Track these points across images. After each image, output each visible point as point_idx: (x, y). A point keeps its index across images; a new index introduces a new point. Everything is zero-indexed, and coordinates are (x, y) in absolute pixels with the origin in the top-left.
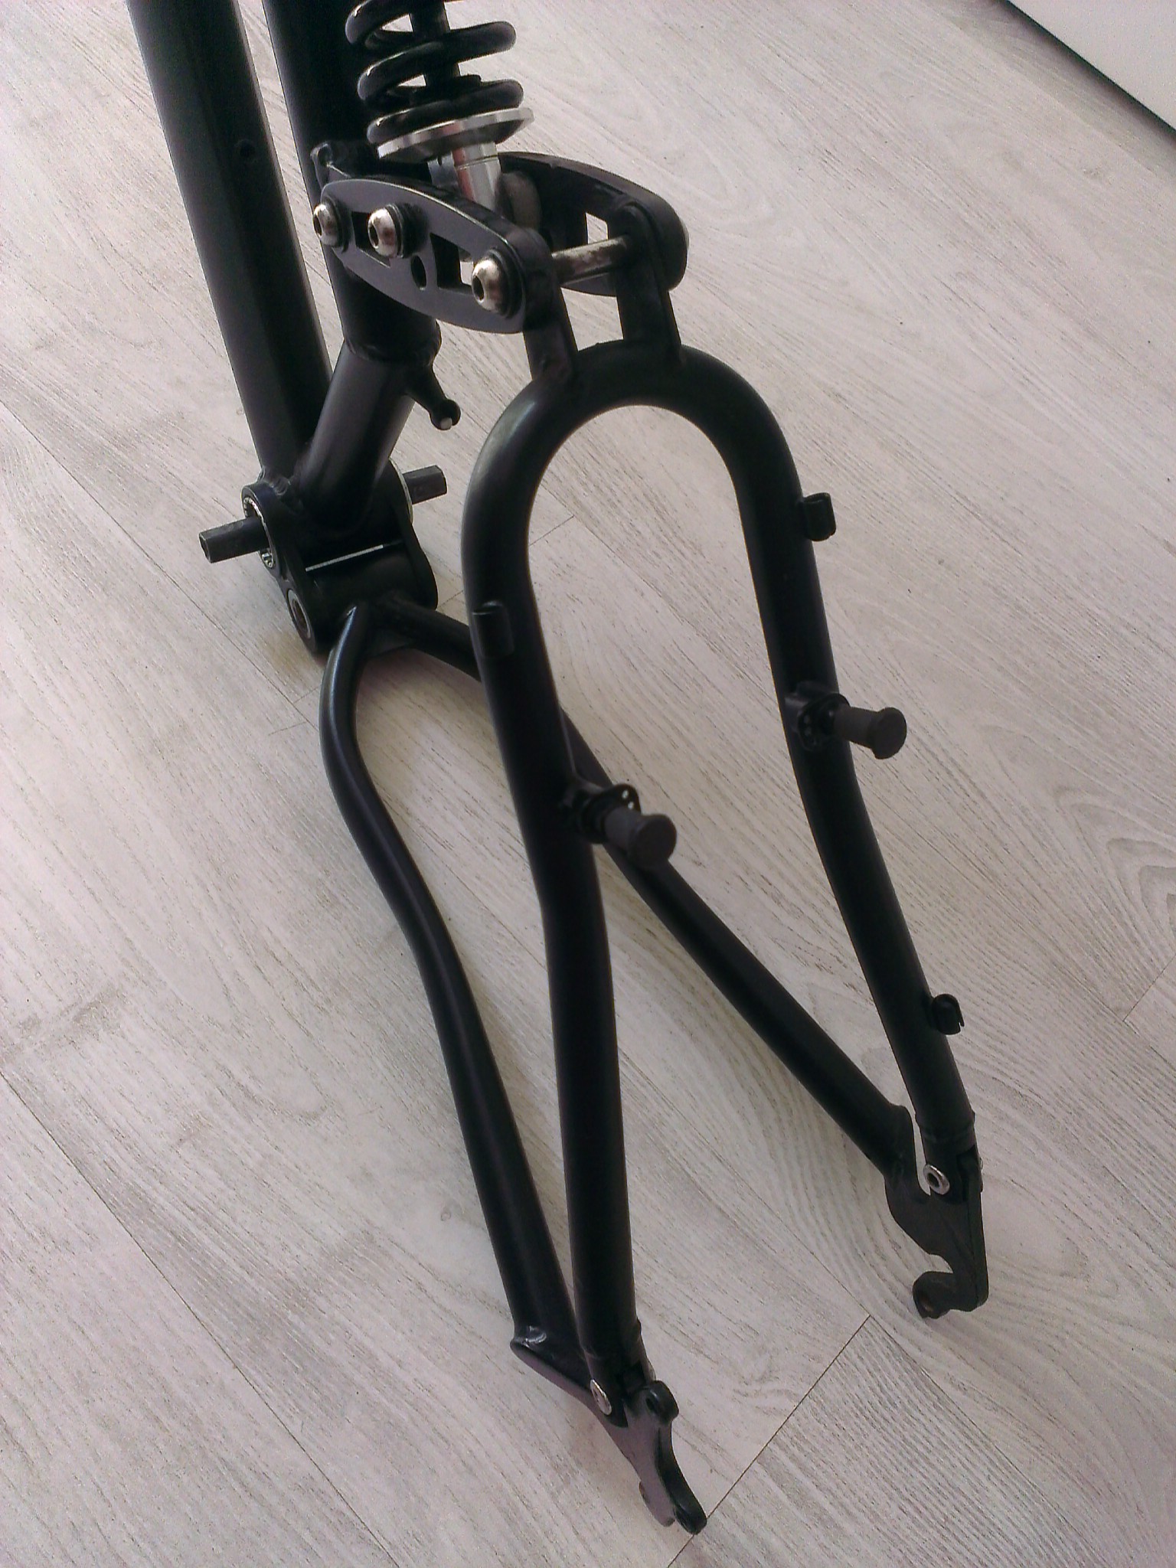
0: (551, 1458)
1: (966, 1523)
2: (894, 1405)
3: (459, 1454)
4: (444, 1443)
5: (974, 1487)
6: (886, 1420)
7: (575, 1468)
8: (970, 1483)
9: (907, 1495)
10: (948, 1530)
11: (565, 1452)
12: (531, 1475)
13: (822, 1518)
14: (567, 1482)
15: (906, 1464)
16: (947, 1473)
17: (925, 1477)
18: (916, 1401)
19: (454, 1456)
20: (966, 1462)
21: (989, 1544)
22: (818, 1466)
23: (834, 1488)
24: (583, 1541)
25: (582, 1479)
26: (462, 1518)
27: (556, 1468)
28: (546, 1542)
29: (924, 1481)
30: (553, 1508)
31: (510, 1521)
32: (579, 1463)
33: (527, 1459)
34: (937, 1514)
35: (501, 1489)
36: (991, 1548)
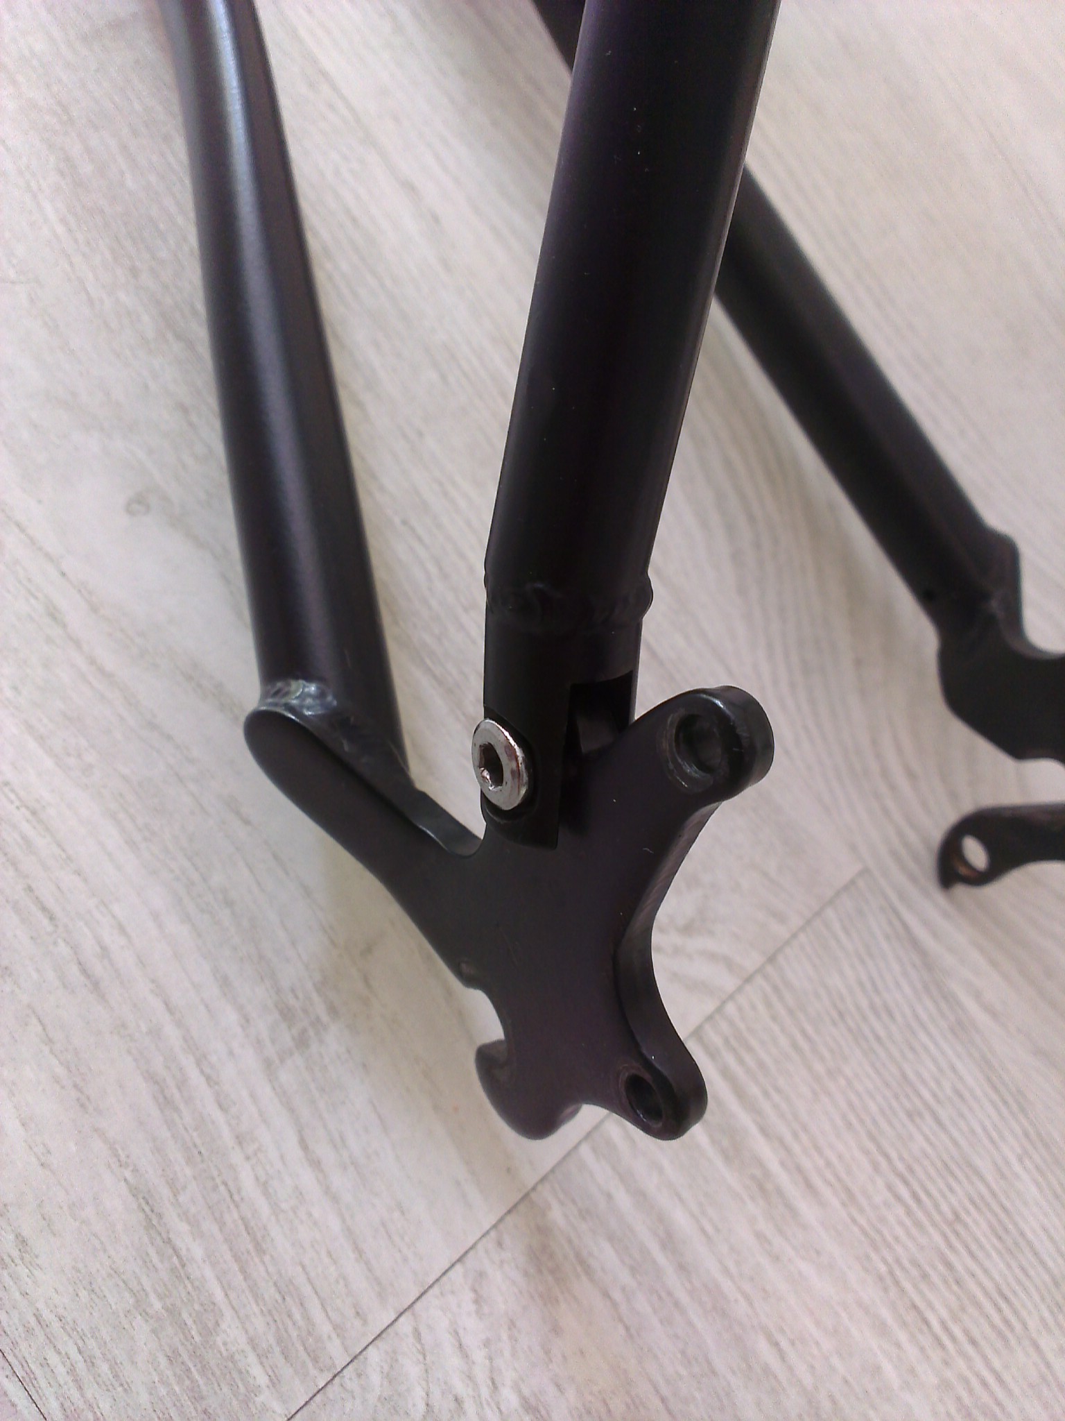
0: (278, 991)
1: (984, 1226)
2: (891, 1015)
3: (75, 949)
4: (46, 922)
5: (999, 1170)
6: (878, 1038)
7: (325, 1018)
8: (995, 1164)
9: (900, 1166)
10: (957, 1234)
11: (309, 986)
12: (230, 1017)
13: (763, 1187)
14: (302, 1042)
15: (902, 1115)
16: (962, 1142)
17: (931, 1144)
18: (924, 1017)
19: (63, 949)
20: (990, 1128)
21: (1014, 1264)
22: (766, 1094)
23: (788, 1138)
24: (316, 1164)
25: (334, 1041)
26: (57, 1080)
27: (286, 1014)
28: (236, 1157)
29: (929, 1150)
30: (266, 1092)
31: (165, 1103)
32: (333, 1010)
33: (225, 983)
34: (945, 1208)
35: (155, 1033)
36: (1018, 1271)
